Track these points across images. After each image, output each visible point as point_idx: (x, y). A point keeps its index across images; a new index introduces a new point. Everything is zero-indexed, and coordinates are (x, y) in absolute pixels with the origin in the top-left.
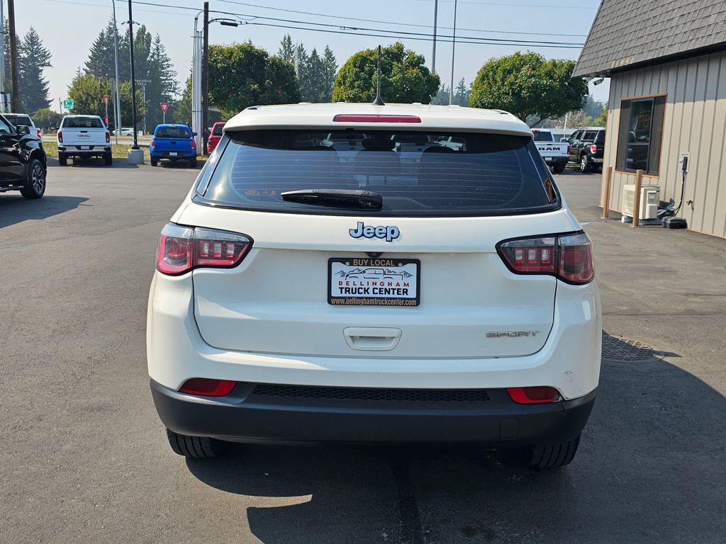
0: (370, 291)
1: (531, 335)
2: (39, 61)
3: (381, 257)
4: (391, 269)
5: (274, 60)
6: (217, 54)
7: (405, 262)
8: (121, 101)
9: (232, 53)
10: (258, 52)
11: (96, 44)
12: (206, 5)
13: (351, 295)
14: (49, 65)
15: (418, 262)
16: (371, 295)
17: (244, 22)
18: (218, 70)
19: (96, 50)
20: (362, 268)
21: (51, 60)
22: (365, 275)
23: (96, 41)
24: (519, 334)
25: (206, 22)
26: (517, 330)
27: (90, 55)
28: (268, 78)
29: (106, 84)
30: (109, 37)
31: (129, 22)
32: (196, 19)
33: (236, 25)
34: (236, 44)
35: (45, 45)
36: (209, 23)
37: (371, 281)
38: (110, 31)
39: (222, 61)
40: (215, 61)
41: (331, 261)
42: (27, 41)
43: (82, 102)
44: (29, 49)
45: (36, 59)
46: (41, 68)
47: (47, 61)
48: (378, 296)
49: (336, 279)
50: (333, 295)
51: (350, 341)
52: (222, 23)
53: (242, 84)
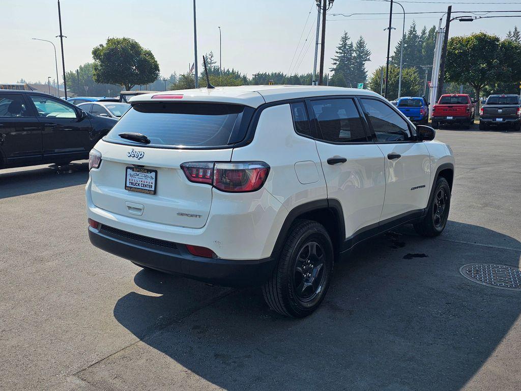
0: (140, 185)
1: (198, 217)
2: (363, 58)
3: (144, 168)
4: (147, 174)
5: (503, 44)
6: (456, 43)
7: (151, 171)
8: (402, 81)
9: (469, 41)
10: (490, 39)
11: (400, 43)
12: (450, 8)
13: (133, 186)
14: (369, 60)
15: (156, 172)
16: (140, 187)
17: (478, 17)
18: (455, 54)
19: (399, 47)
20: (138, 173)
21: (371, 57)
22: (139, 176)
23: (400, 40)
24: (192, 216)
25: (448, 21)
26: (192, 213)
27: (395, 51)
28: (496, 59)
29: (394, 71)
30: (409, 37)
31: (389, 28)
32: (441, 19)
33: (471, 20)
34: (474, 34)
35: (368, 47)
36: (451, 21)
37: (141, 180)
38: (411, 32)
39: (460, 48)
40: (454, 49)
41: (127, 168)
42: (357, 45)
43: (377, 84)
44: (358, 50)
45: (361, 57)
46: (364, 63)
47: (368, 58)
48: (142, 188)
49: (128, 177)
50: (127, 185)
51: (127, 208)
52: (461, 20)
53: (474, 64)
